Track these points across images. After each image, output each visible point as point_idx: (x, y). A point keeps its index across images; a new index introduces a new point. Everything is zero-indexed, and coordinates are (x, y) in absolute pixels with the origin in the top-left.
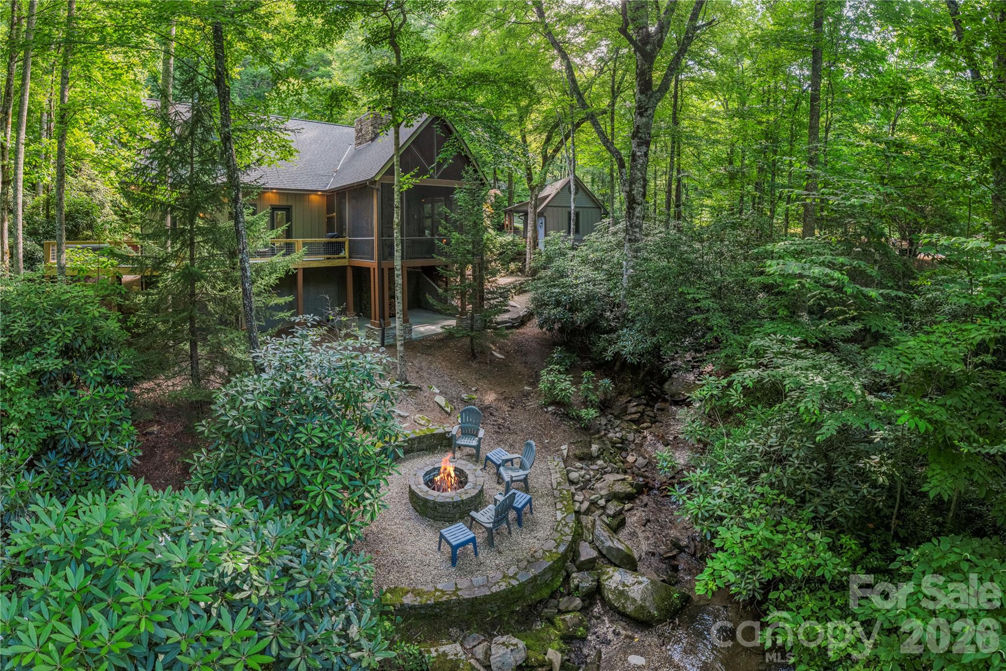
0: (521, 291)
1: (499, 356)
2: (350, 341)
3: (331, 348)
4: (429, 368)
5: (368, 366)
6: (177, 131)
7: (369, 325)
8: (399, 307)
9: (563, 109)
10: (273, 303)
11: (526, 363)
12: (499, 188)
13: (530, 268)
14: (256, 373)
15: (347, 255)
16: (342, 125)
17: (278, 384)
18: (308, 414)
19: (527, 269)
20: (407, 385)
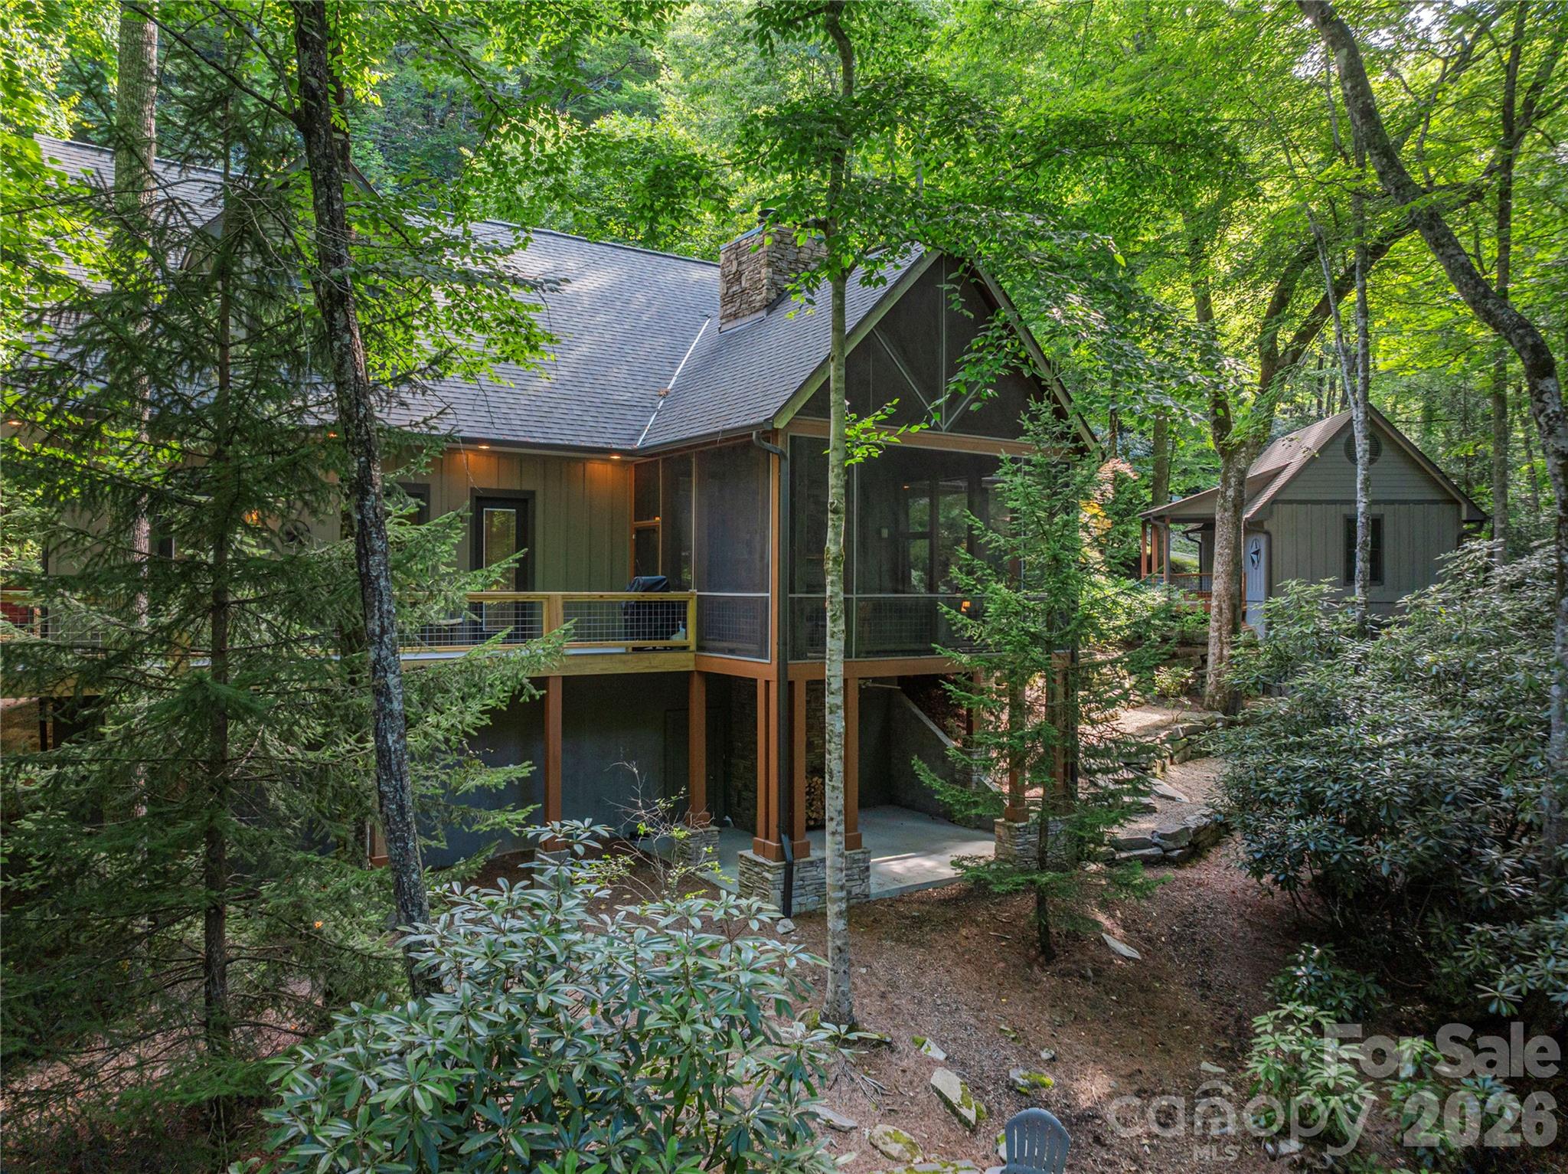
0: (1189, 749)
1: (1125, 950)
2: (695, 902)
3: (640, 920)
4: (916, 985)
5: (745, 978)
6: (172, 260)
7: (749, 853)
8: (834, 801)
9: (1331, 202)
10: (470, 785)
11: (1205, 985)
12: (1126, 451)
13: (1219, 687)
14: (415, 995)
15: (692, 641)
16: (684, 257)
17: (481, 1030)
18: (566, 1123)
19: (1209, 689)
20: (853, 1036)
